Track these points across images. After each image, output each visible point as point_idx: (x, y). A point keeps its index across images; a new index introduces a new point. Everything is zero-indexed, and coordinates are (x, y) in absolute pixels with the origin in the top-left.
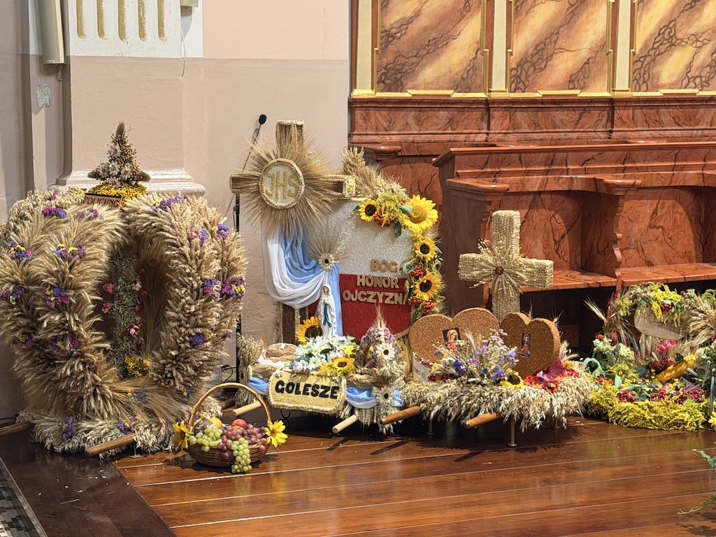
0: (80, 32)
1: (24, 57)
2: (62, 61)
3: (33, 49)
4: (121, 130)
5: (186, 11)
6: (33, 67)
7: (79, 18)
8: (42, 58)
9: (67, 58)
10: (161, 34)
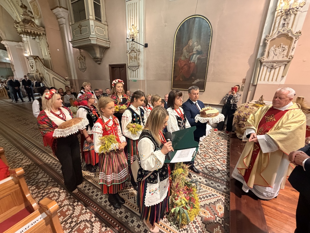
0: (260, 80)
1: (250, 83)
2: (256, 84)
3: (252, 82)
4: (262, 96)
5: (283, 77)
6: (251, 85)
7: (261, 78)
8: (253, 84)
9: (257, 84)
10: (276, 80)
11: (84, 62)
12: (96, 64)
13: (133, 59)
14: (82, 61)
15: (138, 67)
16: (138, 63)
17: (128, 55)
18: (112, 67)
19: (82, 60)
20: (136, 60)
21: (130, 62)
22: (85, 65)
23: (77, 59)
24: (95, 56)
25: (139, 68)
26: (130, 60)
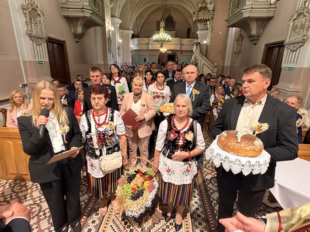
11: (240, 43)
13: (297, 30)
15: (301, 44)
16: (304, 36)
17: (291, 24)
18: (268, 48)
19: (240, 40)
20: (301, 31)
21: (292, 36)
24: (249, 34)
25: (305, 45)
26: (291, 33)
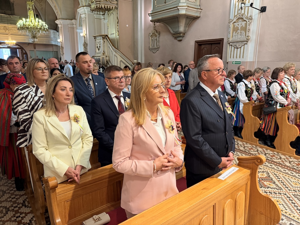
11: (158, 39)
12: (176, 41)
13: (239, 31)
14: (155, 38)
15: (245, 42)
16: (248, 36)
17: (231, 26)
18: (199, 45)
19: (156, 36)
20: (243, 32)
21: (234, 35)
22: (159, 43)
23: (149, 36)
25: (248, 43)
26: (233, 33)
